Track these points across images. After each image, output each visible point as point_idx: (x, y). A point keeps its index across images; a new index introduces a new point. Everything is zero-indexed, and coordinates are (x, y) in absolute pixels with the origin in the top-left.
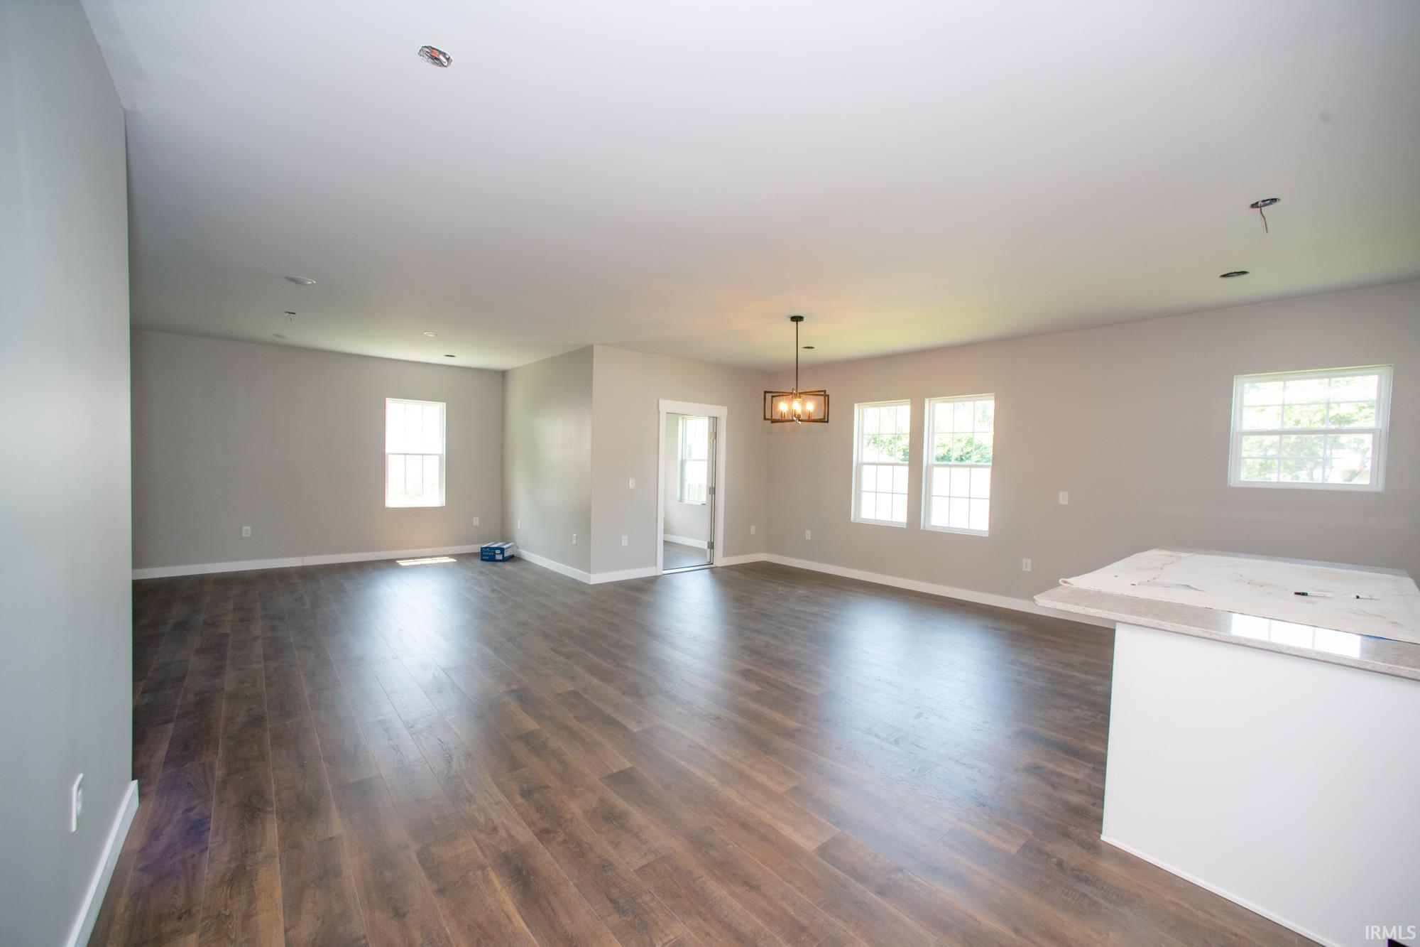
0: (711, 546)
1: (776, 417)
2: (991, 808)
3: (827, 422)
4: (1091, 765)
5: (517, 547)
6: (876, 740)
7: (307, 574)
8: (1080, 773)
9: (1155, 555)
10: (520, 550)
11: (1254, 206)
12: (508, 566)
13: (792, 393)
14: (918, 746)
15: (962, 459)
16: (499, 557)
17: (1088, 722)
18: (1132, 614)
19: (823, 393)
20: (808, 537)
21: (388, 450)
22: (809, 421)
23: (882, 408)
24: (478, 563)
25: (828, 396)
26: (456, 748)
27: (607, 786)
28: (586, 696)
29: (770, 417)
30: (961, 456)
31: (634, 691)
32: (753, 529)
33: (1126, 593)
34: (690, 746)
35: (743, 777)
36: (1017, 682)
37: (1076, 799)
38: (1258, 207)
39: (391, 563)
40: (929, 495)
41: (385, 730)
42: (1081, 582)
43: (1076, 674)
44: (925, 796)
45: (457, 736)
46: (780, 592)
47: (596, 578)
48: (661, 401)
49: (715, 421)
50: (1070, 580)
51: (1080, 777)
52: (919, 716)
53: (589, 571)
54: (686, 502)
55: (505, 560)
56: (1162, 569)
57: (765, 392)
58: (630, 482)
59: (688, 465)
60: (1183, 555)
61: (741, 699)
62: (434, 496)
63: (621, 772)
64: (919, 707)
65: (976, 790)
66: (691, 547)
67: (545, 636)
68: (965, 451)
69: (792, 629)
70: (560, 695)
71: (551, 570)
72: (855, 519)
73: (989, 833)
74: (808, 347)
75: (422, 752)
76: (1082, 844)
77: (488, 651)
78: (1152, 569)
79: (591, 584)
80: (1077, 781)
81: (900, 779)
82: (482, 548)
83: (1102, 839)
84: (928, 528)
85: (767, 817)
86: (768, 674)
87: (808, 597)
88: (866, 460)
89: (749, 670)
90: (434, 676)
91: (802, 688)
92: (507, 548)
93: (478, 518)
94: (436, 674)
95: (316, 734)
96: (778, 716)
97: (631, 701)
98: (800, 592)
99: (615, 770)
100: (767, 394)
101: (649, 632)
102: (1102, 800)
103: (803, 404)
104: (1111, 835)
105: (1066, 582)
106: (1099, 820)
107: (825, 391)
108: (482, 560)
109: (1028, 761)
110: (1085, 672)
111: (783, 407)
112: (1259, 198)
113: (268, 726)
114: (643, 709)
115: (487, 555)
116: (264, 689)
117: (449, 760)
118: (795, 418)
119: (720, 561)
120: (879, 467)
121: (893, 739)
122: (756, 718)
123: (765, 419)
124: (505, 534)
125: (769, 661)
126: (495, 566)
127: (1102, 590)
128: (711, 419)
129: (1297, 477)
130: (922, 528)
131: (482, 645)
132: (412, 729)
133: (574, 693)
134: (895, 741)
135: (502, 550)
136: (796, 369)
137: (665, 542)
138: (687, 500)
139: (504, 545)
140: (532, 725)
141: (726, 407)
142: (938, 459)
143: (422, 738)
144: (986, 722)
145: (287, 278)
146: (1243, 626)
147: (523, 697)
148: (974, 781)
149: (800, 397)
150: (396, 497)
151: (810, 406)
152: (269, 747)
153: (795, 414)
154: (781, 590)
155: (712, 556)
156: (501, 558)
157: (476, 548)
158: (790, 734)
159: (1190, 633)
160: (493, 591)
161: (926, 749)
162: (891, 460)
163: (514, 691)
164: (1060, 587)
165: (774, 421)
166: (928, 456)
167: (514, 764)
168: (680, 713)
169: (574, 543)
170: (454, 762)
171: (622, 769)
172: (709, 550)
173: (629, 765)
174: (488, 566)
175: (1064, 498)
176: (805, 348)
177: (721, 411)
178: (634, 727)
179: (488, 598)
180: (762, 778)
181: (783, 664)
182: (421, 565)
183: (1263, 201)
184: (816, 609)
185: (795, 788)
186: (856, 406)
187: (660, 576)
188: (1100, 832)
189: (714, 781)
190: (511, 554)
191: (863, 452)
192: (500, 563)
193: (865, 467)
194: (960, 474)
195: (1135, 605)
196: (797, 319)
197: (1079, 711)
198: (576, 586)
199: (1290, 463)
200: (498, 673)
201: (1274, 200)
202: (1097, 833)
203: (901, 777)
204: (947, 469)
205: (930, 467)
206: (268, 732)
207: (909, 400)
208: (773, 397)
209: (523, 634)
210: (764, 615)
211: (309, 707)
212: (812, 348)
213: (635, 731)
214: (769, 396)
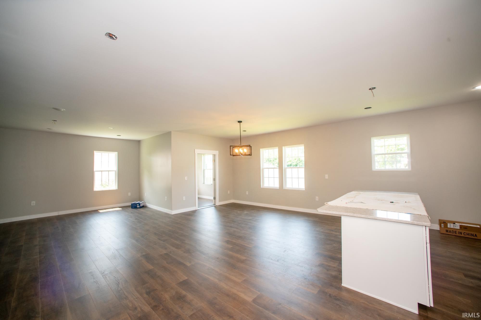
0: (215, 198)
1: (234, 154)
2: (308, 280)
3: (251, 155)
4: (338, 262)
5: (145, 203)
6: (271, 261)
7: (60, 218)
8: (335, 265)
9: (353, 193)
10: (146, 204)
11: (370, 89)
12: (142, 210)
13: (239, 146)
14: (285, 261)
15: (296, 165)
16: (138, 207)
17: (337, 248)
18: (346, 212)
19: (249, 146)
20: (247, 193)
21: (95, 170)
22: (245, 155)
23: (270, 150)
24: (130, 209)
25: (251, 147)
26: (121, 279)
27: (179, 287)
28: (171, 255)
29: (232, 154)
30: (296, 164)
31: (188, 251)
32: (229, 192)
33: (344, 206)
34: (208, 269)
35: (227, 279)
36: (316, 237)
37: (334, 273)
38: (371, 90)
39: (96, 211)
40: (286, 178)
41: (92, 275)
42: (332, 203)
43: (334, 233)
44: (288, 278)
45: (122, 274)
46: (239, 213)
47: (174, 212)
48: (195, 150)
49: (214, 155)
50: (328, 203)
51: (335, 266)
52: (285, 251)
53: (171, 209)
54: (206, 184)
55: (141, 207)
56: (355, 197)
57: (230, 146)
58: (186, 178)
59: (206, 171)
60: (361, 193)
61: (226, 251)
62: (113, 186)
63: (184, 281)
64: (285, 248)
65: (303, 274)
66: (208, 199)
67: (155, 234)
68: (297, 163)
69: (243, 225)
70: (161, 255)
71: (158, 210)
72: (262, 187)
73: (308, 288)
74: (244, 131)
75: (107, 282)
76: (336, 288)
77: (134, 241)
78: (352, 198)
79: (173, 214)
80: (334, 267)
81: (279, 273)
82: (132, 204)
83: (342, 285)
84: (286, 189)
85: (235, 291)
86: (235, 241)
87: (248, 214)
88: (265, 167)
89: (228, 241)
90: (113, 253)
91: (246, 245)
92: (141, 203)
93: (130, 193)
94: (114, 252)
95: (62, 281)
96: (239, 256)
97: (187, 255)
98: (245, 212)
99: (181, 280)
100: (231, 147)
101: (194, 230)
102: (341, 272)
103: (243, 150)
104: (345, 284)
105: (327, 204)
106: (341, 279)
107: (250, 145)
108: (132, 208)
109: (319, 263)
110: (336, 232)
111: (236, 151)
112: (371, 87)
113: (40, 280)
114: (191, 258)
115: (133, 206)
116: (39, 266)
117: (118, 284)
118: (240, 154)
119: (218, 203)
120: (269, 169)
121: (276, 260)
122: (231, 257)
123: (231, 155)
124: (140, 199)
125: (235, 237)
126: (137, 210)
127: (337, 205)
128: (213, 155)
129: (393, 167)
130: (284, 189)
131: (131, 239)
132: (103, 274)
133: (166, 254)
134: (278, 260)
135: (139, 204)
136: (241, 138)
137: (199, 198)
138: (206, 183)
139: (140, 202)
140: (151, 267)
141: (218, 151)
142: (288, 166)
143: (107, 277)
144: (306, 251)
145: (53, 108)
146: (380, 214)
147: (148, 257)
148: (303, 271)
149: (242, 147)
150: (97, 187)
151: (245, 150)
152: (40, 289)
153: (240, 153)
154: (239, 212)
155: (215, 202)
156: (139, 207)
157: (129, 204)
158: (243, 262)
159: (362, 217)
160: (136, 219)
161: (288, 262)
162: (273, 167)
163: (144, 255)
164: (325, 205)
165: (234, 156)
166: (285, 165)
167: (144, 282)
168: (205, 258)
169: (166, 200)
170: (120, 285)
171: (184, 280)
172: (214, 200)
173: (187, 278)
174: (134, 210)
175: (327, 177)
176: (243, 131)
177: (217, 153)
178: (188, 264)
179: (134, 222)
180: (233, 278)
181: (240, 237)
182: (108, 211)
183: (372, 88)
184: (250, 218)
185: (245, 280)
186: (261, 149)
187: (197, 210)
188: (342, 283)
189: (217, 280)
190: (143, 205)
191: (264, 164)
192: (139, 209)
193: (265, 169)
194: (295, 170)
195: (347, 209)
196: (240, 122)
197: (335, 245)
198: (167, 215)
199: (391, 162)
200: (138, 249)
201: (375, 88)
202: (341, 284)
203: (279, 272)
204: (291, 169)
205: (285, 169)
206: (40, 283)
207: (278, 147)
208: (233, 147)
209: (147, 234)
210: (233, 221)
211: (59, 270)
212: (246, 131)
213: (188, 266)
214: (232, 147)
